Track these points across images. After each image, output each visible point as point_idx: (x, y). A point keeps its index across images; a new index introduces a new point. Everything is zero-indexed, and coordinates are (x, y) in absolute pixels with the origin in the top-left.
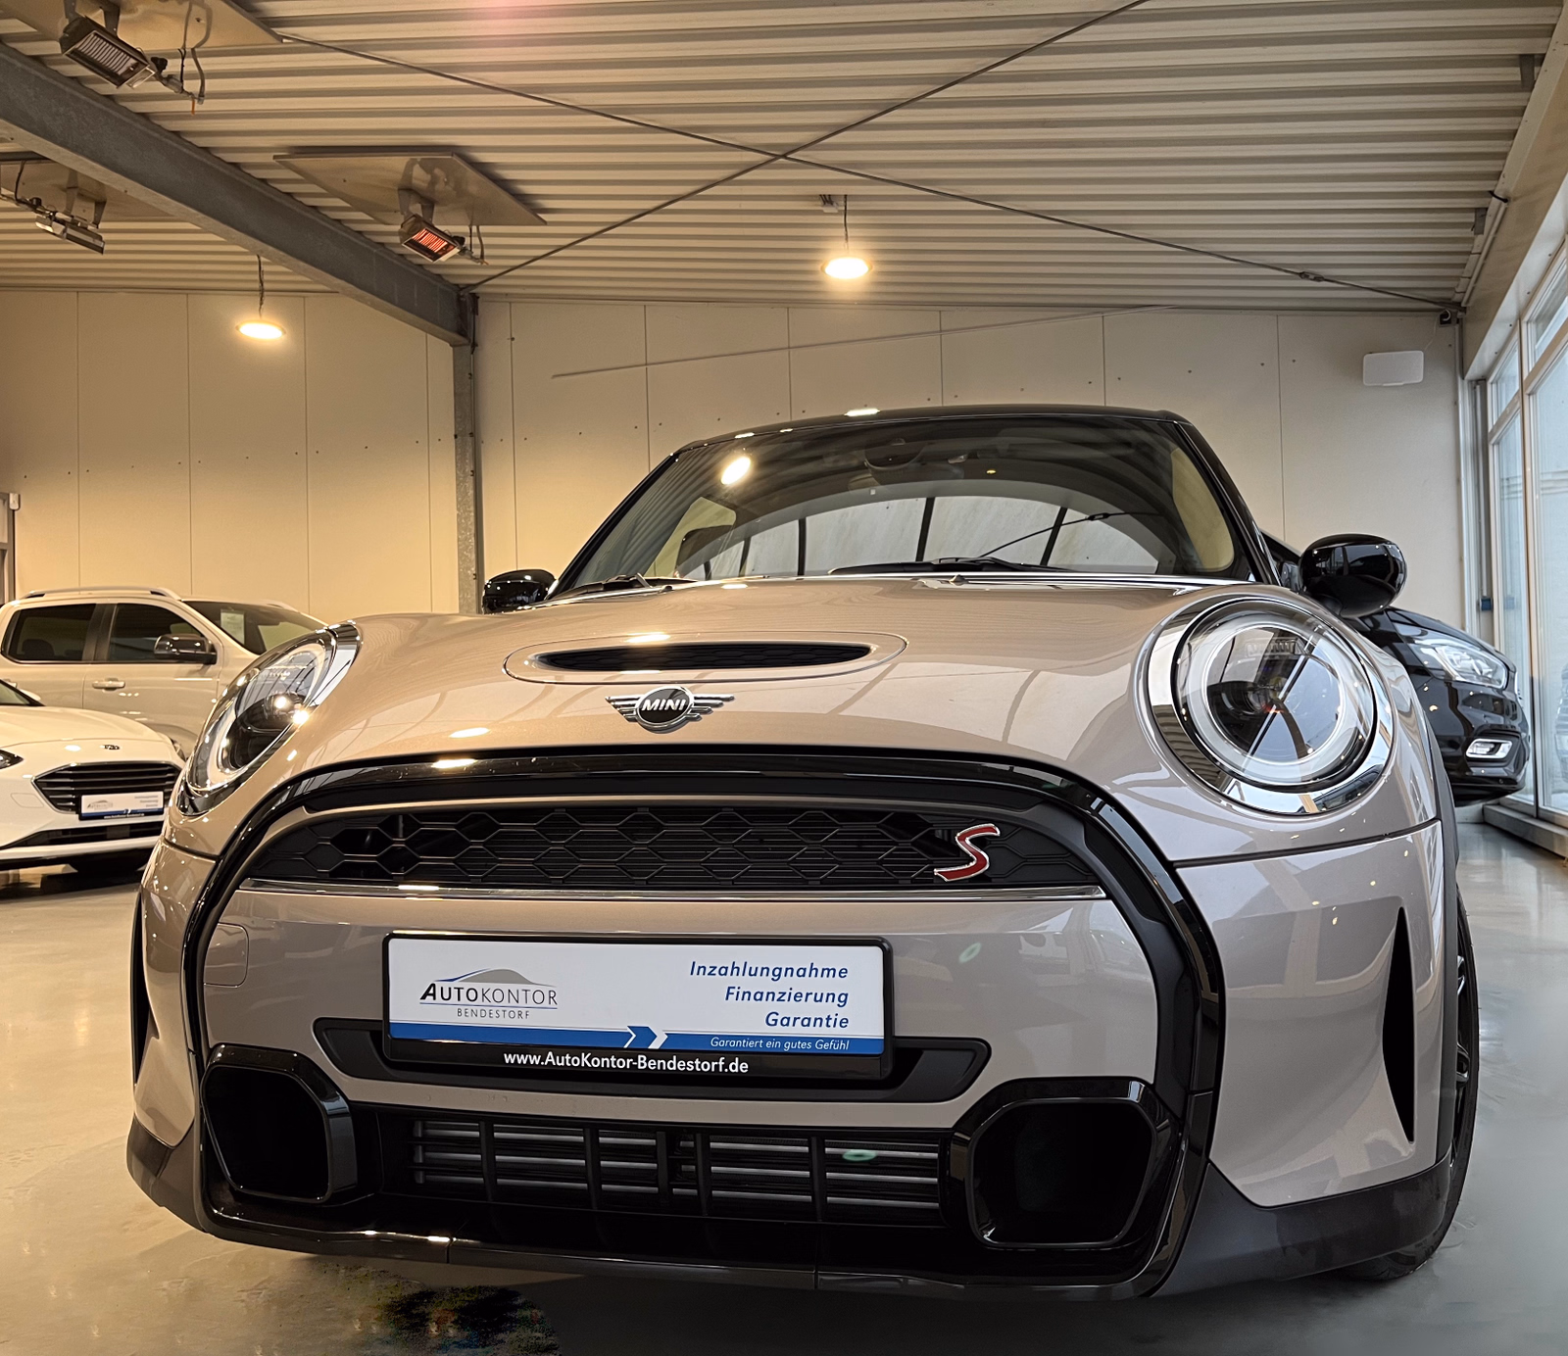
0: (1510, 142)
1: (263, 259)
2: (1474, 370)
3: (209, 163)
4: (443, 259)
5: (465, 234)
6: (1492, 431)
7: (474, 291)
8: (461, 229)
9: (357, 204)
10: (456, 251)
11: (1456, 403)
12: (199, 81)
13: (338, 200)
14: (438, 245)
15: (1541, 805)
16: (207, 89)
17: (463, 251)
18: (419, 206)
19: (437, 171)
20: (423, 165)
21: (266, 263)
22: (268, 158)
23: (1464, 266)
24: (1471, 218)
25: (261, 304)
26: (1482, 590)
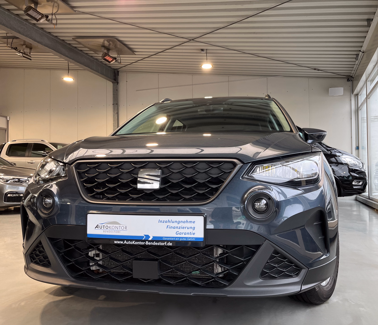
0: (365, 39)
1: (69, 62)
2: (355, 92)
3: (57, 40)
4: (111, 63)
5: (117, 57)
6: (359, 107)
7: (118, 70)
8: (115, 56)
9: (91, 50)
10: (115, 61)
11: (351, 100)
12: (56, 21)
13: (87, 49)
14: (110, 60)
15: (370, 196)
16: (58, 22)
17: (116, 61)
18: (106, 50)
19: (111, 42)
20: (107, 41)
21: (69, 63)
22: (71, 39)
23: (354, 67)
24: (355, 56)
25: (68, 73)
26: (356, 145)
